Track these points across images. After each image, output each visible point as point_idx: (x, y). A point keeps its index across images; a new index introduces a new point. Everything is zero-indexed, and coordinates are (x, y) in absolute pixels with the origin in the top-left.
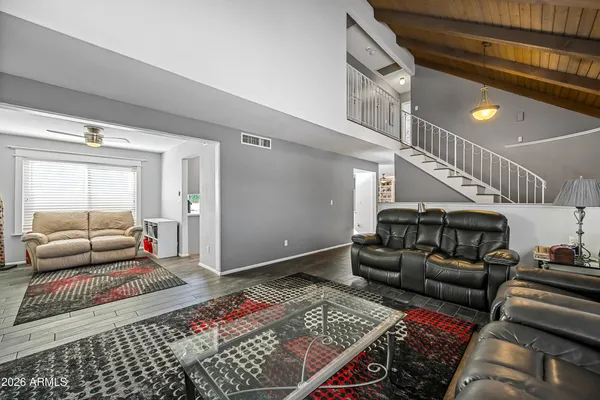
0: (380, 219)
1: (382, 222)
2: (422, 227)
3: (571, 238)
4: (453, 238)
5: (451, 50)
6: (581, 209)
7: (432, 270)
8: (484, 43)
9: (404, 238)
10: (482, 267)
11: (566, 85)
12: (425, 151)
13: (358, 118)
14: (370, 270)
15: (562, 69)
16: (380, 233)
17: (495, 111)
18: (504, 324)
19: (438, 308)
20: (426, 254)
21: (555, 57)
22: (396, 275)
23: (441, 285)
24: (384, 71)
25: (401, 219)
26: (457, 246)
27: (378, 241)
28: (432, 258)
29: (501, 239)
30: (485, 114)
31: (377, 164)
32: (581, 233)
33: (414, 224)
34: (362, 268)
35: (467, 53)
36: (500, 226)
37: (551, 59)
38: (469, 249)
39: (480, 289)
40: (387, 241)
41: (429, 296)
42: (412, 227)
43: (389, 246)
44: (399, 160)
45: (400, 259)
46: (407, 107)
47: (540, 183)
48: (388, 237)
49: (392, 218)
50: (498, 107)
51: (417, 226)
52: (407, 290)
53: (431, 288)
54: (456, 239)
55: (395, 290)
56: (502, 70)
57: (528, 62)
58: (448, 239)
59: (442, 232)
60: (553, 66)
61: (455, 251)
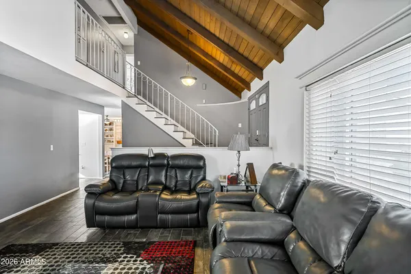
0: (114, 165)
1: (115, 167)
2: (152, 170)
3: (235, 169)
4: (174, 176)
5: (167, 26)
6: (239, 152)
7: (163, 206)
8: (188, 30)
9: (137, 181)
10: (195, 196)
11: (226, 74)
12: (147, 102)
13: (83, 58)
14: (107, 218)
15: (225, 63)
16: (114, 179)
17: (194, 81)
18: (225, 244)
19: (169, 237)
20: (158, 193)
21: (223, 55)
22: (134, 217)
23: (170, 216)
24: (110, 20)
25: (134, 163)
26: (177, 182)
27: (113, 187)
28: (163, 196)
29: (202, 173)
30: (189, 82)
31: (103, 107)
32: (239, 166)
33: (145, 167)
34: (98, 218)
35: (177, 33)
36: (201, 163)
37: (221, 56)
38: (184, 183)
39: (195, 213)
40: (121, 185)
41: (160, 228)
42: (143, 170)
43: (123, 190)
44: (125, 107)
45: (137, 202)
46: (130, 59)
47: (215, 132)
48: (122, 181)
49: (125, 163)
50: (196, 79)
51: (148, 168)
52: (142, 228)
53: (163, 221)
54: (176, 177)
55: (132, 231)
56: (196, 53)
57: (210, 53)
58: (171, 176)
59: (166, 172)
60: (221, 61)
61: (176, 186)
